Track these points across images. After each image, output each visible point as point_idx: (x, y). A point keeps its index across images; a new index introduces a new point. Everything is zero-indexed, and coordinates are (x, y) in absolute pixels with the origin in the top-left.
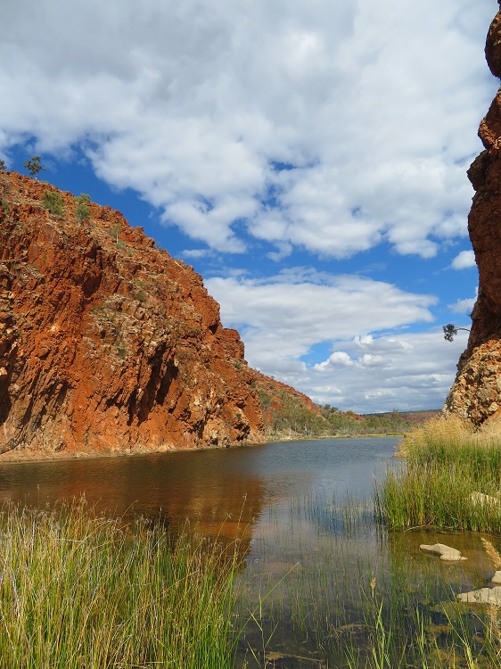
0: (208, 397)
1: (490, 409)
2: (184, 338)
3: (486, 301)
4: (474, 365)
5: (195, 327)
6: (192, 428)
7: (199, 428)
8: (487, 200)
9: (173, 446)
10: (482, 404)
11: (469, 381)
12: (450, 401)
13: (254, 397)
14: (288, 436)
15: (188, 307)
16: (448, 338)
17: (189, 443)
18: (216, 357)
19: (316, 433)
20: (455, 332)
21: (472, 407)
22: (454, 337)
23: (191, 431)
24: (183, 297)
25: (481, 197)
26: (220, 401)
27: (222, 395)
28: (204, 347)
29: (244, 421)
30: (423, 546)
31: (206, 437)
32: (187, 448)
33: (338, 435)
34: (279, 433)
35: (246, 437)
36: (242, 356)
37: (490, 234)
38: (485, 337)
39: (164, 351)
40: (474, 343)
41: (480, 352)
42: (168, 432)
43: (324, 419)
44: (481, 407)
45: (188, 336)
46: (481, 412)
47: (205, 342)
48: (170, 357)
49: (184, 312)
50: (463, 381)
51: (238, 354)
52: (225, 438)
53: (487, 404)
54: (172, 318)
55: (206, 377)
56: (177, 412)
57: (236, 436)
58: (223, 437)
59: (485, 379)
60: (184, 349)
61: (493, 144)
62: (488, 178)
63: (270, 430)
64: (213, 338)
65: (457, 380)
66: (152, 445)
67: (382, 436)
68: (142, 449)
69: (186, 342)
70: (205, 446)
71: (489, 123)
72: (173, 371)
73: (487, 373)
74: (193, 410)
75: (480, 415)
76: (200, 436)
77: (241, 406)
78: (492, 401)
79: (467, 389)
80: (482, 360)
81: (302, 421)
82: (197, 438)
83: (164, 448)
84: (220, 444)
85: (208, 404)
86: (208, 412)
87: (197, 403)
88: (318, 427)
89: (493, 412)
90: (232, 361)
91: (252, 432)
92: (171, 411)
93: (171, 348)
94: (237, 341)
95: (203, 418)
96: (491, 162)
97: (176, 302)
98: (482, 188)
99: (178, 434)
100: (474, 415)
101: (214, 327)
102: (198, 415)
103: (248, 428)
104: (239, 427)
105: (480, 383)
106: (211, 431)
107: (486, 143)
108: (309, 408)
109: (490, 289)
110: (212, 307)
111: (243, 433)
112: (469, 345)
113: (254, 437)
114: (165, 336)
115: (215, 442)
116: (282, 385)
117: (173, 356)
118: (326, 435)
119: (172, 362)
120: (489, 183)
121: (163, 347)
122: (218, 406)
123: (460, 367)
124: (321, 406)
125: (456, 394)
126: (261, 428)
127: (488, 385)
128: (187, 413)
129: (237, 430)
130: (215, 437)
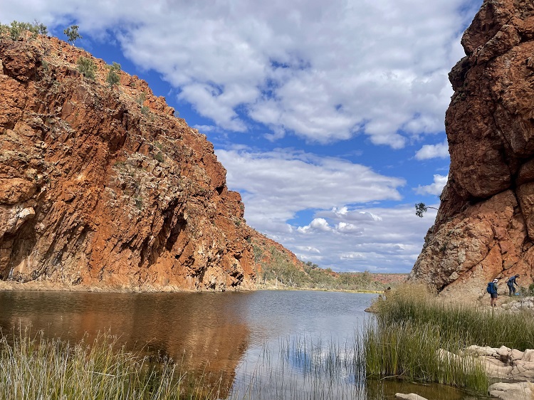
0: (210, 247)
1: (451, 277)
2: (194, 196)
3: (454, 186)
4: (439, 238)
5: (204, 187)
6: (194, 273)
7: (200, 273)
8: (463, 99)
9: (176, 288)
10: (445, 272)
11: (435, 253)
12: (416, 268)
13: (249, 251)
14: (275, 285)
15: (199, 170)
16: (419, 214)
17: (189, 285)
18: (220, 214)
19: (298, 286)
20: (425, 209)
21: (436, 274)
22: (424, 214)
23: (193, 276)
24: (196, 161)
25: (458, 97)
26: (220, 252)
27: (223, 247)
28: (210, 205)
29: (239, 270)
30: (398, 394)
31: (206, 281)
32: (189, 290)
33: (316, 288)
34: (267, 282)
35: (240, 284)
36: (242, 215)
37: (464, 129)
38: (451, 216)
39: (176, 205)
40: (440, 222)
41: (445, 228)
42: (174, 274)
43: (306, 274)
44: (443, 275)
45: (197, 195)
46: (443, 279)
47: (212, 200)
48: (181, 211)
49: (195, 174)
50: (430, 252)
51: (238, 214)
52: (222, 284)
53: (449, 273)
54: (185, 178)
55: (210, 231)
56: (182, 258)
57: (231, 282)
58: (220, 282)
59: (449, 251)
60: (193, 205)
61: (472, 52)
62: (466, 81)
63: (260, 279)
64: (219, 198)
65: (424, 251)
66: (159, 285)
67: (354, 292)
68: (150, 288)
69: (195, 199)
70: (204, 289)
71: (471, 33)
72: (183, 223)
73: (450, 246)
74: (197, 257)
75: (441, 282)
76: (201, 280)
77: (238, 257)
78: (453, 271)
79: (432, 258)
80: (448, 235)
81: (287, 274)
82: (198, 282)
83: (169, 288)
84: (217, 288)
85: (210, 254)
86: (210, 260)
87: (200, 252)
88: (300, 279)
89: (454, 280)
90: (233, 218)
91: (245, 280)
92: (177, 257)
93: (183, 203)
94: (239, 202)
95: (204, 265)
96: (470, 67)
97: (189, 165)
98: (460, 89)
99: (182, 277)
100: (436, 282)
101: (220, 189)
102: (200, 262)
103: (242, 276)
104: (235, 275)
105: (444, 254)
106: (210, 276)
107: (467, 52)
108: (294, 263)
109: (459, 176)
110: (220, 171)
111: (237, 280)
112: (436, 222)
113: (246, 285)
114: (178, 193)
115: (213, 286)
116: (273, 242)
117: (183, 210)
118: (306, 287)
119: (182, 215)
120: (466, 85)
121: (175, 202)
122: (218, 256)
123: (427, 239)
124: (304, 263)
125: (423, 262)
126: (252, 276)
127: (451, 257)
128: (191, 260)
129: (233, 278)
130: (213, 282)
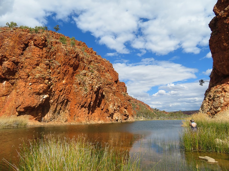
0: (115, 105)
1: (218, 110)
2: (106, 85)
3: (216, 71)
4: (212, 94)
5: (110, 81)
6: (109, 115)
7: (112, 115)
8: (216, 34)
9: (103, 122)
10: (215, 108)
11: (210, 100)
12: (202, 107)
13: (130, 105)
14: (142, 119)
15: (108, 75)
16: (201, 84)
17: (108, 121)
18: (117, 92)
19: (152, 118)
20: (204, 82)
21: (211, 109)
22: (203, 84)
23: (109, 117)
24: (106, 71)
25: (214, 34)
26: (119, 107)
27: (119, 105)
28: (113, 88)
29: (127, 113)
30: (200, 157)
31: (114, 118)
32: (108, 122)
33: (159, 119)
34: (138, 118)
35: (128, 119)
36: (126, 91)
37: (218, 47)
38: (215, 84)
39: (100, 89)
40: (211, 87)
41: (213, 89)
42: (101, 117)
43: (155, 113)
44: (214, 109)
45: (108, 84)
46: (214, 111)
47: (113, 86)
48: (102, 91)
49: (106, 76)
50: (207, 100)
51: (124, 91)
52: (121, 119)
53: (217, 108)
54: (102, 78)
55: (114, 98)
56: (104, 110)
57: (124, 118)
58: (120, 119)
59: (216, 99)
60: (106, 89)
61: (219, 14)
62: (217, 26)
63: (135, 117)
64: (116, 85)
65: (205, 99)
66: (96, 121)
67: (175, 119)
68: (93, 122)
69: (107, 86)
70: (114, 122)
71: (217, 6)
72: (103, 96)
73: (216, 97)
74: (110, 109)
75: (214, 112)
76: (112, 118)
77: (126, 108)
78: (218, 107)
79: (209, 102)
80: (215, 92)
81: (147, 114)
82: (111, 119)
83: (100, 122)
84: (119, 121)
85: (115, 107)
86: (115, 110)
87: (111, 107)
88: (152, 116)
89: (219, 111)
90: (123, 93)
91: (130, 117)
92: (102, 110)
93: (102, 88)
94: (124, 86)
95: (113, 112)
96: (218, 21)
97: (104, 73)
98: (214, 30)
99: (104, 117)
100: (211, 112)
101: (116, 82)
102: (111, 111)
103: (128, 116)
104: (125, 115)
105: (214, 100)
106: (116, 116)
107: (216, 14)
108: (149, 109)
109: (217, 67)
110: (116, 75)
111: (126, 118)
112: (209, 87)
113: (130, 119)
114: (100, 84)
115: (117, 120)
116: (140, 102)
117: (103, 91)
118: (155, 119)
119: (102, 93)
120: (217, 28)
121: (99, 88)
122: (118, 108)
123: (206, 95)
124: (153, 109)
125: (204, 104)
126: (133, 116)
127: (217, 101)
128: (107, 111)
129: (125, 117)
130: (117, 119)
